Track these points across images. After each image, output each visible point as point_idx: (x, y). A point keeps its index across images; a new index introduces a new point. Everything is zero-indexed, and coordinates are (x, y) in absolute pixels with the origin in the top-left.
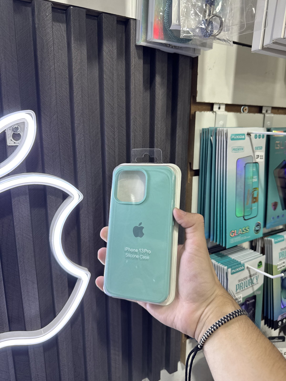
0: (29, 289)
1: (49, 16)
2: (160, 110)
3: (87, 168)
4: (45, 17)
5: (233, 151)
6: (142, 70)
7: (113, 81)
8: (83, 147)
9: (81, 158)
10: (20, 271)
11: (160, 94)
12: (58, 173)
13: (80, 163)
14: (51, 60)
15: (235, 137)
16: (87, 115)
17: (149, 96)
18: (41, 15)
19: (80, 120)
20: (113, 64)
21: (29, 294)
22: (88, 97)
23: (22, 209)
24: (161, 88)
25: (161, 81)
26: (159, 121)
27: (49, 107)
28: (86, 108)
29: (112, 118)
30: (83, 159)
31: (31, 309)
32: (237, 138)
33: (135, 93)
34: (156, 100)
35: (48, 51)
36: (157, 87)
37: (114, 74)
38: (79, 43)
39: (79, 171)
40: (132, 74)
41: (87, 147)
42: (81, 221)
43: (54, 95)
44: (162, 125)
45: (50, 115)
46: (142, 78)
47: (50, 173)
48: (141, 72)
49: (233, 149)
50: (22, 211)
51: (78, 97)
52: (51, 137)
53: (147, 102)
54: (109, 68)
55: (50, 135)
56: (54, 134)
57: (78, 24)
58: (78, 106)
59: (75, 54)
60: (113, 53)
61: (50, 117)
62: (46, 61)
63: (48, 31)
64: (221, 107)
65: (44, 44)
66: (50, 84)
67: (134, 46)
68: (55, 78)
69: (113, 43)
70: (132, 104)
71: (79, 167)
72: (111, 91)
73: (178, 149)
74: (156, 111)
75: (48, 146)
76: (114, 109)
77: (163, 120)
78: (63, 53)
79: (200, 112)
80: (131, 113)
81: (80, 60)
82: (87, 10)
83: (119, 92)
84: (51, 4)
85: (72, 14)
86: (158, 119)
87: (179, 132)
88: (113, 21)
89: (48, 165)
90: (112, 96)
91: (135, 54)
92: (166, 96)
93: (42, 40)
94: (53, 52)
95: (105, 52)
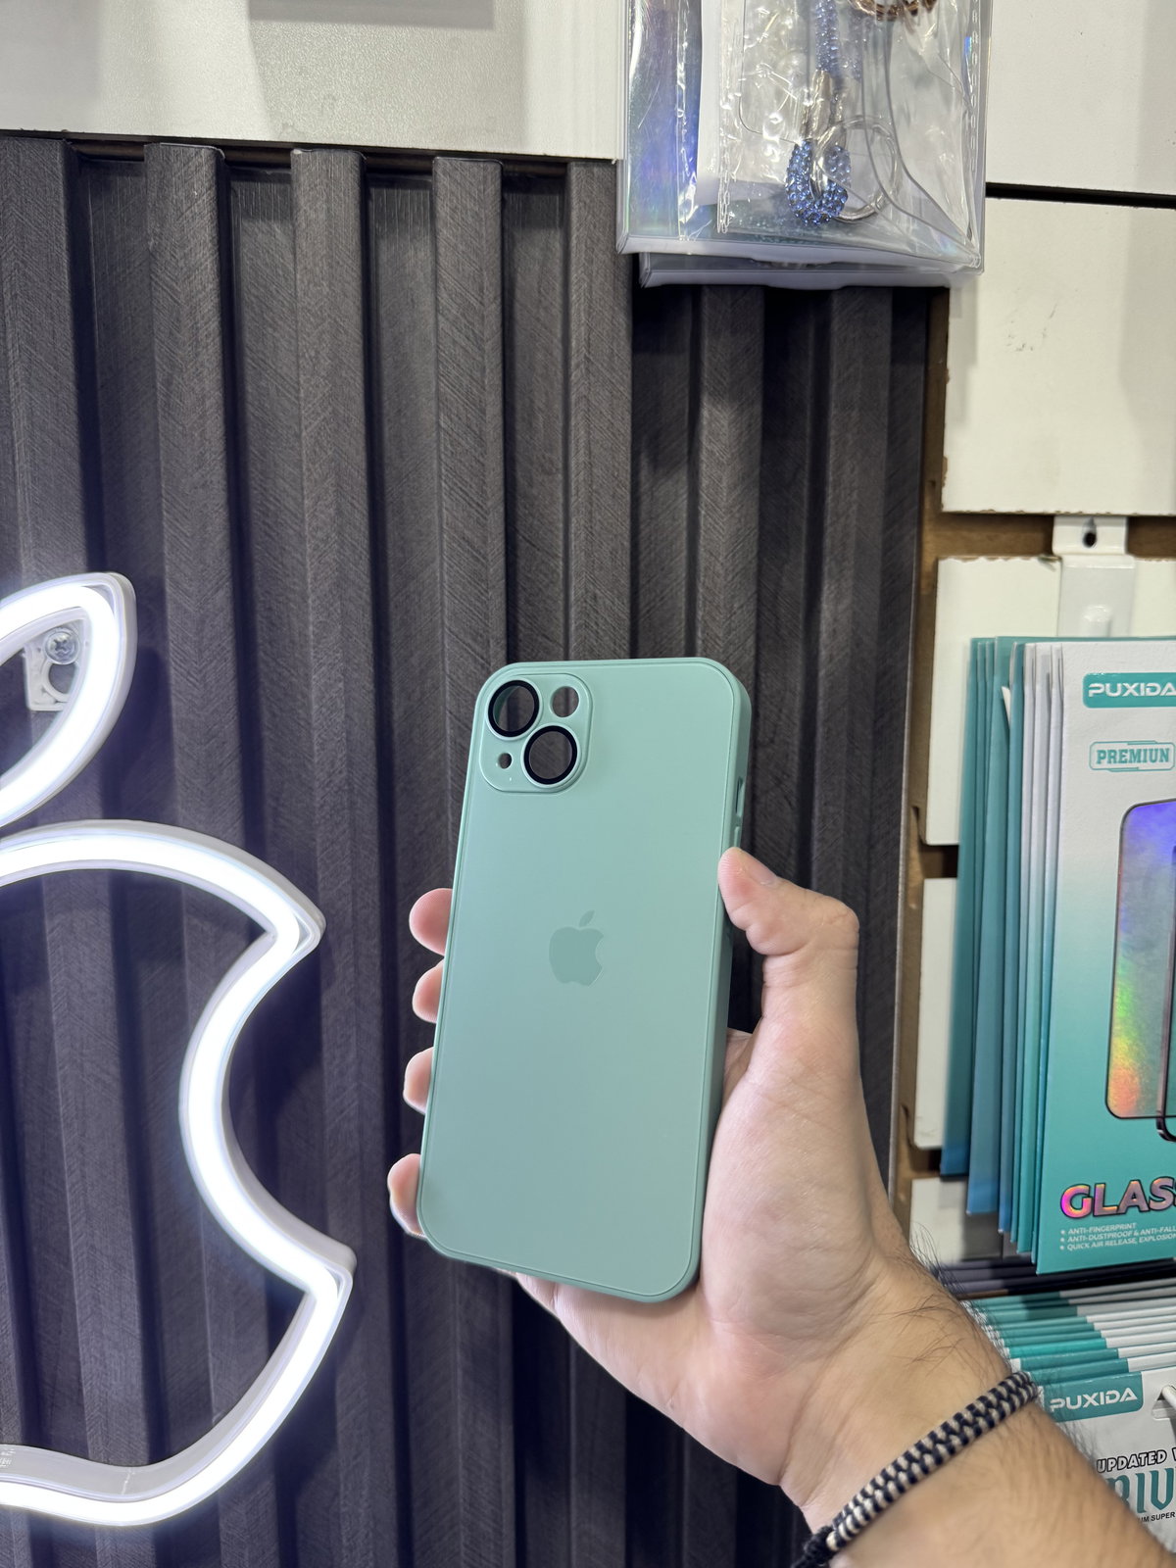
0: (103, 1289)
1: (205, 197)
2: (721, 558)
3: (358, 812)
4: (185, 208)
5: (1099, 762)
6: (628, 379)
7: (480, 439)
8: (338, 720)
9: (333, 766)
10: (69, 1209)
11: (725, 484)
13: (328, 789)
14: (205, 373)
15: (1116, 691)
16: (361, 589)
17: (685, 496)
18: (170, 198)
19: (327, 609)
20: (485, 368)
21: (100, 1309)
22: (365, 512)
23: (80, 962)
24: (729, 456)
25: (729, 425)
26: (717, 607)
27: (194, 559)
28: (357, 557)
29: (478, 599)
30: (340, 772)
31: (106, 1374)
32: (1126, 694)
33: (590, 486)
34: (703, 512)
35: (197, 340)
36: (704, 453)
37: (488, 408)
38: (325, 293)
39: (323, 821)
40: (578, 402)
41: (356, 720)
42: (325, 1037)
43: (216, 508)
44: (733, 625)
45: (199, 592)
46: (628, 417)
47: (197, 823)
48: (622, 389)
49: (1100, 752)
50: (80, 970)
51: (323, 516)
52: (203, 678)
53: (677, 523)
54: (465, 383)
55: (200, 672)
56: (215, 668)
57: (322, 216)
58: (320, 553)
59: (307, 339)
60: (483, 318)
61: (198, 601)
62: (185, 376)
63: (200, 259)
64: (1102, 531)
65: (179, 312)
66: (200, 467)
67: (586, 278)
68: (222, 442)
69: (485, 273)
70: (577, 537)
71: (322, 806)
72: (474, 486)
73: (827, 738)
74: (702, 564)
75: (191, 717)
76: (484, 561)
77: (742, 602)
78: (283, 337)
79: (965, 560)
80: (572, 573)
81: (332, 361)
82: (365, 154)
83: (531, 485)
84: (209, 152)
85: (298, 180)
86: (710, 599)
87: (831, 658)
88: (485, 182)
89: (189, 791)
90: (478, 505)
91: (589, 314)
92: (757, 490)
93: (171, 297)
94: (218, 340)
95: (443, 316)
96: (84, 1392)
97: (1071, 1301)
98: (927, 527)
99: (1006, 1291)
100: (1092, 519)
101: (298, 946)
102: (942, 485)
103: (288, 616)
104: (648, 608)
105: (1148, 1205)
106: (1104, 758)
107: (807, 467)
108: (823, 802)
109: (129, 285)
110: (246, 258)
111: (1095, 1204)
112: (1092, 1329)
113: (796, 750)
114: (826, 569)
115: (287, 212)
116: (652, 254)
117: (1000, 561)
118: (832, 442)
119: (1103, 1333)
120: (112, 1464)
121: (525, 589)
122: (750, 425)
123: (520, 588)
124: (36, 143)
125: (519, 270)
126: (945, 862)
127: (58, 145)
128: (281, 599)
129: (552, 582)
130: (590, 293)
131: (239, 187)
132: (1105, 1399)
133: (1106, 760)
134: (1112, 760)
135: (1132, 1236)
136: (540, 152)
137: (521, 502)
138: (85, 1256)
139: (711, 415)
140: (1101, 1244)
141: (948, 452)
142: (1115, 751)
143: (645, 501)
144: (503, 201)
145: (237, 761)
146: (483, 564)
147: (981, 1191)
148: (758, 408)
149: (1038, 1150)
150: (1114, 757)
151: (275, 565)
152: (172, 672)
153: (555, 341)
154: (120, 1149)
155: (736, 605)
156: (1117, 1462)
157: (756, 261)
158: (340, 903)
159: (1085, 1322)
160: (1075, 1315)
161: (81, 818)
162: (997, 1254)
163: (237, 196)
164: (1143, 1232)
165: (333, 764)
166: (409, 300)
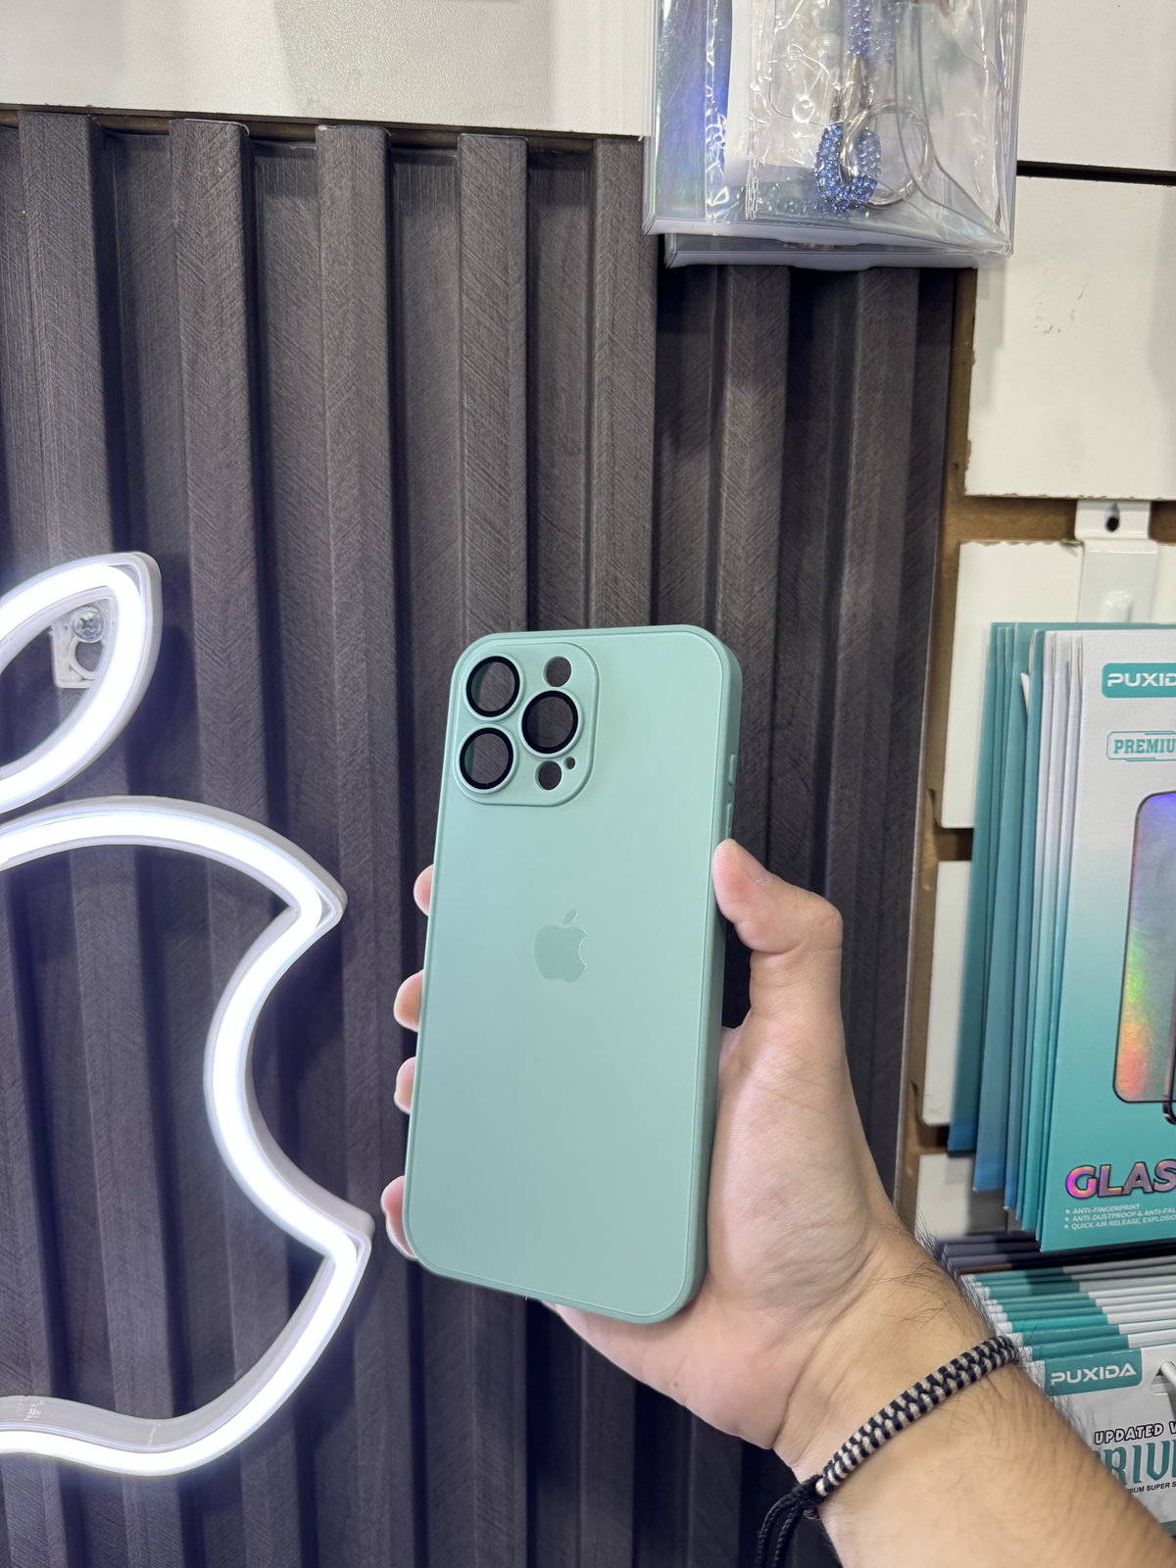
0: (129, 1250)
1: (229, 174)
2: (742, 541)
3: (379, 791)
4: (210, 184)
5: (1116, 752)
6: (652, 361)
7: (503, 420)
8: (361, 700)
9: (355, 746)
10: (97, 1173)
11: (748, 467)
12: (253, 805)
13: (350, 768)
14: (230, 352)
15: (1134, 681)
16: (385, 571)
17: (707, 477)
18: (195, 175)
19: (350, 590)
20: (508, 348)
21: (127, 1269)
22: (388, 493)
23: (107, 935)
24: (752, 439)
25: (753, 407)
26: (738, 590)
27: (219, 538)
28: (380, 539)
29: (500, 581)
30: (362, 752)
32: (1145, 685)
33: (613, 468)
34: (725, 495)
35: (221, 319)
36: (727, 435)
37: (511, 389)
38: (349, 272)
39: (345, 799)
40: (601, 382)
41: (378, 700)
42: (346, 1009)
43: (240, 488)
44: (753, 608)
45: (224, 571)
46: (651, 399)
47: (223, 800)
48: (645, 370)
49: (1117, 741)
50: (107, 943)
51: (346, 497)
52: (228, 658)
53: (698, 505)
54: (488, 363)
55: (225, 651)
56: (239, 647)
57: (347, 194)
58: (343, 534)
59: (332, 319)
60: (507, 299)
61: (223, 580)
62: (210, 355)
63: (225, 237)
64: (1126, 516)
65: (203, 291)
66: (225, 447)
67: (610, 257)
68: (246, 422)
69: (510, 252)
70: (599, 518)
71: (344, 785)
72: (497, 467)
73: (845, 722)
74: (723, 546)
75: (216, 695)
76: (506, 543)
77: (763, 585)
78: (307, 315)
79: (987, 544)
80: (593, 555)
81: (357, 341)
82: (390, 129)
83: (552, 465)
84: (236, 127)
85: (323, 157)
86: (731, 582)
87: (850, 642)
88: (510, 160)
89: (214, 768)
90: (500, 486)
91: (614, 295)
92: (779, 472)
93: (196, 276)
94: (242, 319)
95: (467, 296)
96: (112, 1347)
97: (1074, 1277)
98: (949, 510)
99: (1009, 1265)
100: (1115, 504)
101: (320, 922)
102: (965, 468)
103: (311, 595)
104: (668, 590)
105: (1153, 1187)
106: (1121, 747)
107: (830, 448)
108: (839, 786)
109: (153, 263)
110: (269, 235)
111: (1099, 1185)
112: (1094, 1305)
113: (814, 732)
114: (847, 552)
115: (311, 188)
116: (678, 235)
117: (1022, 546)
118: (856, 424)
119: (1105, 1309)
120: (138, 1417)
121: (545, 570)
122: (773, 407)
123: (541, 569)
124: (61, 118)
125: (544, 248)
126: (960, 844)
127: (82, 120)
128: (304, 578)
129: (573, 563)
130: (615, 273)
131: (262, 162)
132: (1105, 1374)
133: (1124, 749)
134: (1129, 749)
135: (1136, 1217)
136: (566, 129)
137: (542, 482)
138: (112, 1218)
139: (734, 397)
140: (1105, 1224)
141: (971, 436)
142: (1133, 742)
143: (667, 481)
144: (529, 178)
145: (261, 739)
146: (504, 546)
147: (987, 1168)
148: (781, 390)
149: (1046, 1131)
150: (1131, 747)
151: (299, 545)
152: (197, 651)
153: (578, 319)
154: (146, 1116)
155: (757, 589)
156: (1115, 1435)
157: (782, 243)
158: (362, 879)
159: (1088, 1298)
160: (1077, 1291)
161: (108, 794)
162: (1002, 1229)
163: (261, 171)
164: (1147, 1213)
165: (355, 743)
166: (433, 278)
